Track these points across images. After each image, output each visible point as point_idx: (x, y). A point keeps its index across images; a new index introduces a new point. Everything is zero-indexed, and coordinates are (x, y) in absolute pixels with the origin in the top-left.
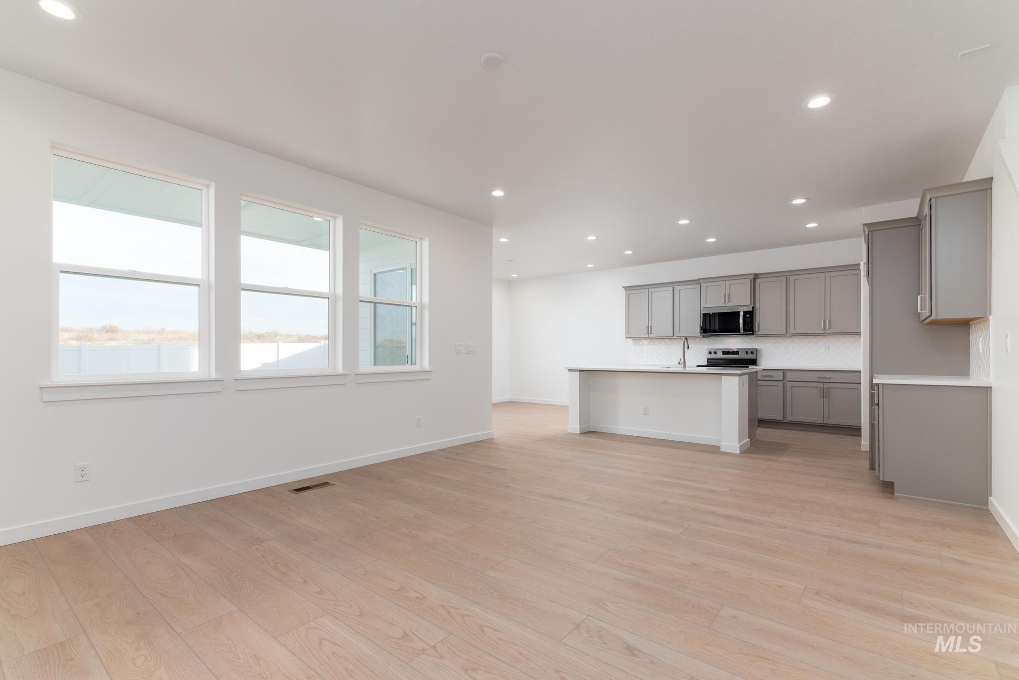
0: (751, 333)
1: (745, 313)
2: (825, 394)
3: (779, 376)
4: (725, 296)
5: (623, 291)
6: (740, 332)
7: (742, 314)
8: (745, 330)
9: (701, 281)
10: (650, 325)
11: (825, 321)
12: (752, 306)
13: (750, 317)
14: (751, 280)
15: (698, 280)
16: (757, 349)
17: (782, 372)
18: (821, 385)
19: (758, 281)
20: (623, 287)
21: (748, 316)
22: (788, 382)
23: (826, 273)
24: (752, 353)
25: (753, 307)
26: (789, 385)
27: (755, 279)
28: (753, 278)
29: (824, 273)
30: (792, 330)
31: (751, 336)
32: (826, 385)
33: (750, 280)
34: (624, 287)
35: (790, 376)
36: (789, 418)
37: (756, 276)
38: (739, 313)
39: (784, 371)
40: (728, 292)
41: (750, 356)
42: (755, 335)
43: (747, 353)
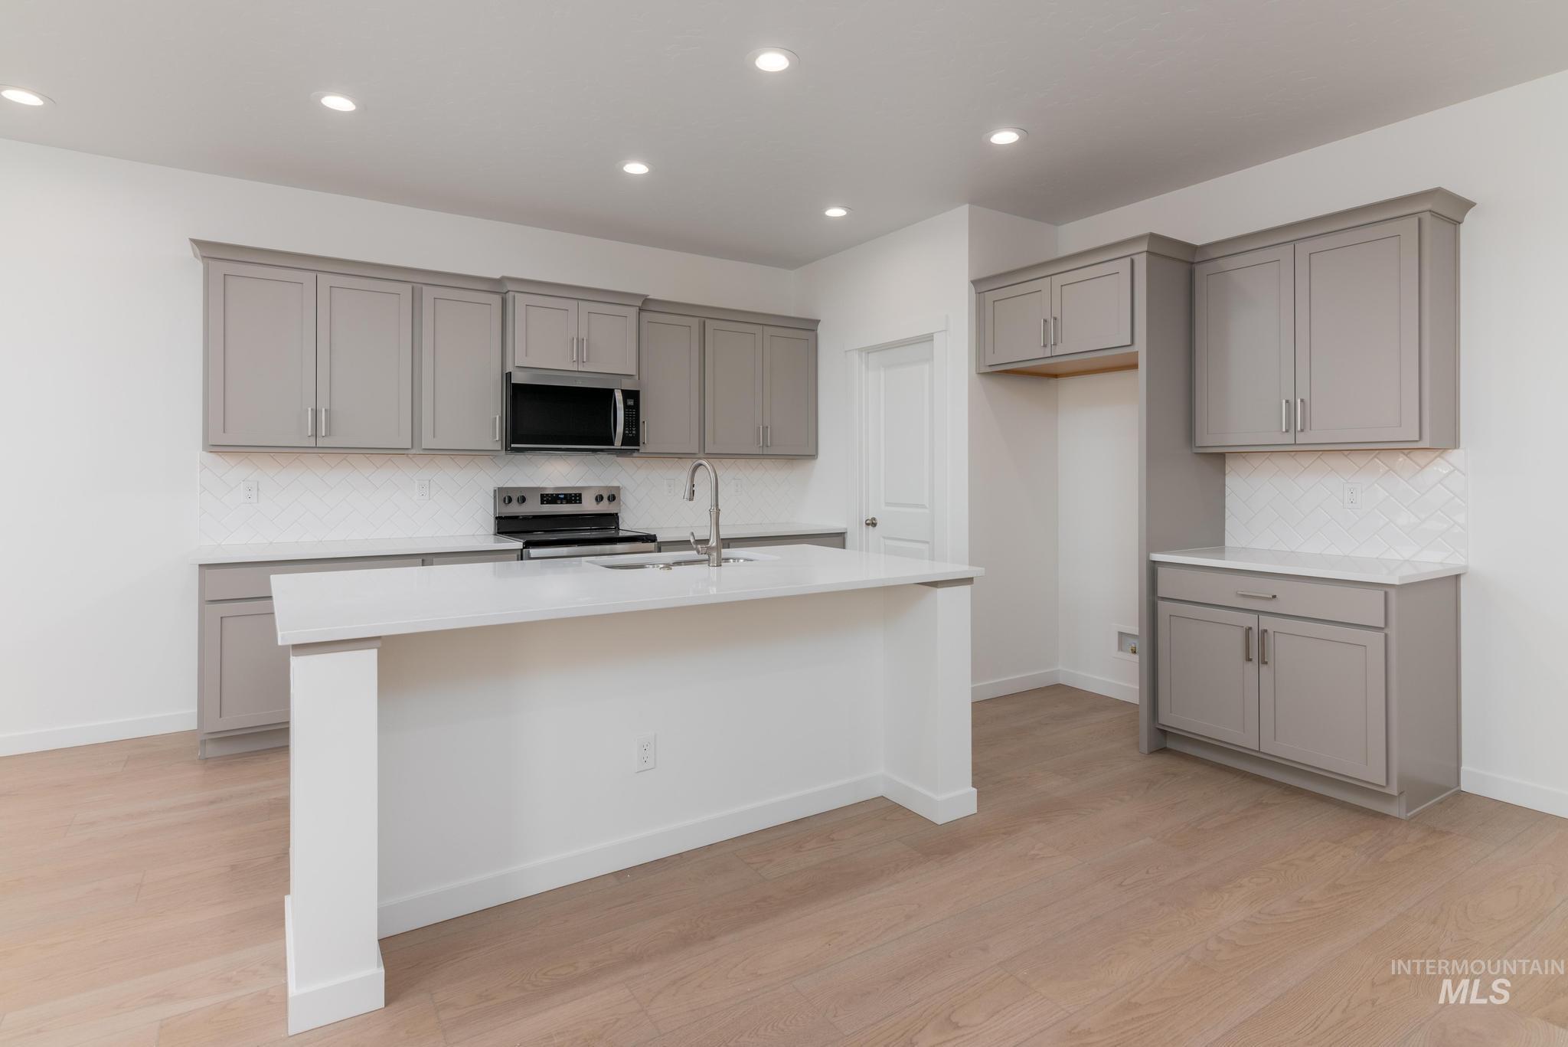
0: (634, 447)
1: (626, 394)
4: (578, 341)
6: (613, 445)
7: (619, 395)
8: (626, 441)
9: (506, 288)
12: (636, 376)
13: (635, 405)
14: (636, 312)
15: (502, 281)
20: (194, 242)
21: (632, 402)
23: (765, 328)
24: (615, 499)
25: (638, 382)
28: (640, 309)
29: (762, 326)
30: (709, 446)
31: (632, 456)
33: (633, 311)
37: (645, 307)
38: (615, 391)
40: (585, 333)
41: (604, 507)
42: (640, 454)
43: (600, 499)
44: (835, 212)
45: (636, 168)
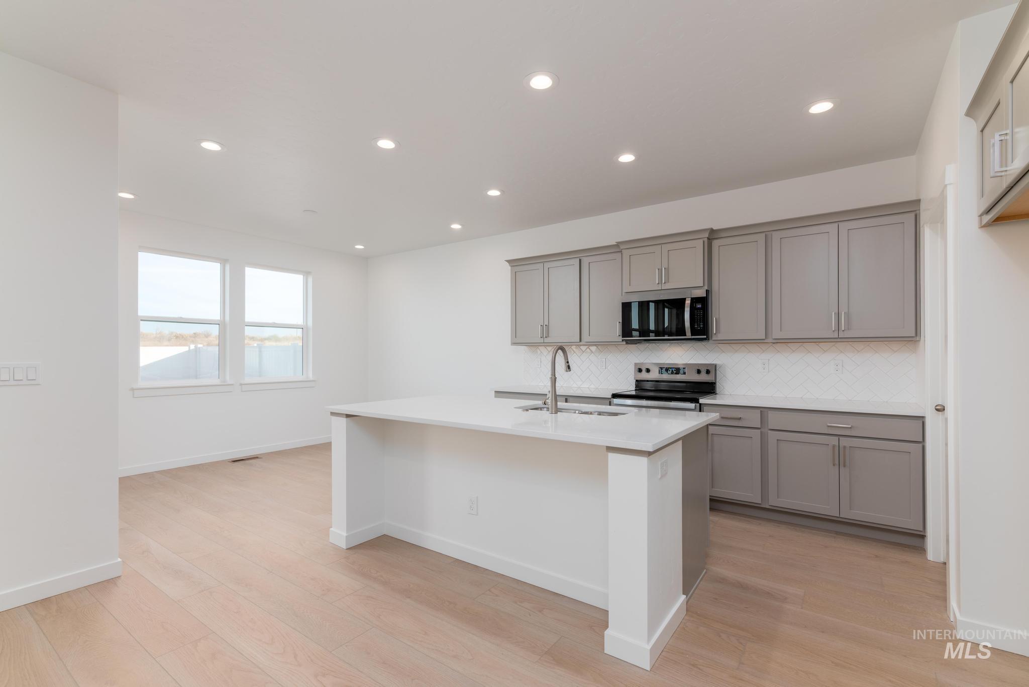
0: (705, 337)
1: (695, 300)
2: (841, 458)
3: (754, 419)
4: (660, 270)
5: (508, 267)
6: (686, 335)
7: (688, 302)
8: (694, 331)
9: (622, 247)
10: (546, 323)
11: (838, 315)
12: (706, 288)
13: (701, 306)
14: (704, 242)
15: (618, 245)
16: (716, 366)
17: (759, 411)
18: (834, 441)
19: (716, 244)
20: (507, 261)
21: (699, 306)
22: (769, 432)
23: (840, 224)
24: (708, 372)
25: (707, 291)
26: (773, 437)
27: (710, 240)
28: (708, 239)
29: (836, 225)
30: (776, 334)
31: (704, 343)
32: (844, 442)
33: (701, 241)
34: (509, 261)
35: (774, 421)
36: (774, 501)
37: (712, 235)
38: (684, 300)
39: (763, 411)
40: (665, 265)
41: (703, 378)
42: (710, 341)
43: (699, 372)
44: (821, 107)
45: (627, 158)
